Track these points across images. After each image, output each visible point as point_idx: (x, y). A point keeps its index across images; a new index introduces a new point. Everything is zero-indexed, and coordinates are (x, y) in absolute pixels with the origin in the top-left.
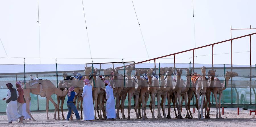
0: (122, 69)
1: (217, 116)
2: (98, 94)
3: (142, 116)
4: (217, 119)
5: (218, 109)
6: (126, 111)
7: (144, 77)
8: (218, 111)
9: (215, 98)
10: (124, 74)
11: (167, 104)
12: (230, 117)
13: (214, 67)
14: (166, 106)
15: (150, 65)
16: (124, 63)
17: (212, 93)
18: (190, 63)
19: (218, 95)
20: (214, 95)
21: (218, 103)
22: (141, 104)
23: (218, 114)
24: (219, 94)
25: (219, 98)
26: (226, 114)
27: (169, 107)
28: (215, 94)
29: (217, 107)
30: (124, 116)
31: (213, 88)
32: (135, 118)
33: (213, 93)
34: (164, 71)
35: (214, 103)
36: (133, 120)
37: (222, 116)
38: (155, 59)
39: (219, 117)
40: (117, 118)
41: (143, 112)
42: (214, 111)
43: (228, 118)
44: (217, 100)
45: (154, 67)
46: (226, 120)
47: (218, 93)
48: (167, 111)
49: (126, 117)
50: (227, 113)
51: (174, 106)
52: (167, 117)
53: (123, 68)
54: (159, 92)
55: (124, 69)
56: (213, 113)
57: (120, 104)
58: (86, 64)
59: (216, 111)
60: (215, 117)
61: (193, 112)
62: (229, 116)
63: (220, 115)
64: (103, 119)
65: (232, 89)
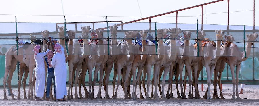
0: (105, 31)
1: (233, 95)
2: (74, 64)
3: (131, 95)
4: (233, 100)
5: (235, 86)
6: (110, 88)
7: (137, 42)
8: (235, 89)
9: (232, 72)
10: (108, 37)
11: (167, 79)
12: (252, 98)
13: (230, 29)
14: (166, 81)
15: (143, 26)
16: (108, 22)
17: (226, 64)
18: (197, 24)
19: (235, 67)
20: (229, 67)
21: (235, 78)
22: (132, 79)
23: (235, 93)
24: (237, 66)
25: (236, 72)
26: (246, 94)
27: (170, 83)
28: (232, 65)
29: (234, 83)
30: (107, 95)
31: (229, 57)
32: (123, 97)
33: (229, 64)
34: (162, 33)
35: (230, 78)
36: (120, 100)
37: (241, 96)
38: (150, 18)
39: (236, 97)
40: (99, 97)
41: (133, 90)
42: (229, 89)
43: (248, 98)
44: (234, 74)
45: (149, 29)
46: (246, 101)
47: (236, 64)
48: (166, 87)
49: (111, 95)
50: (247, 92)
51: (176, 81)
52: (165, 96)
53: (107, 29)
54: (158, 63)
55: (108, 31)
56: (228, 92)
57: (103, 78)
58: (57, 24)
59: (232, 89)
60: (231, 97)
61: (201, 90)
62: (249, 96)
63: (237, 95)
64: (79, 99)
65: (254, 59)
